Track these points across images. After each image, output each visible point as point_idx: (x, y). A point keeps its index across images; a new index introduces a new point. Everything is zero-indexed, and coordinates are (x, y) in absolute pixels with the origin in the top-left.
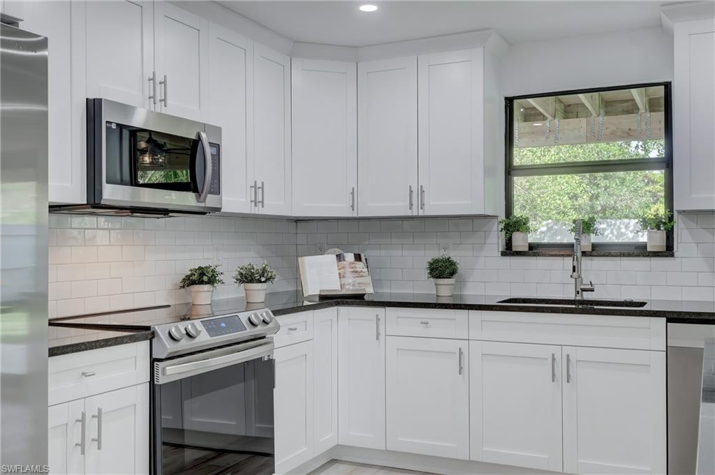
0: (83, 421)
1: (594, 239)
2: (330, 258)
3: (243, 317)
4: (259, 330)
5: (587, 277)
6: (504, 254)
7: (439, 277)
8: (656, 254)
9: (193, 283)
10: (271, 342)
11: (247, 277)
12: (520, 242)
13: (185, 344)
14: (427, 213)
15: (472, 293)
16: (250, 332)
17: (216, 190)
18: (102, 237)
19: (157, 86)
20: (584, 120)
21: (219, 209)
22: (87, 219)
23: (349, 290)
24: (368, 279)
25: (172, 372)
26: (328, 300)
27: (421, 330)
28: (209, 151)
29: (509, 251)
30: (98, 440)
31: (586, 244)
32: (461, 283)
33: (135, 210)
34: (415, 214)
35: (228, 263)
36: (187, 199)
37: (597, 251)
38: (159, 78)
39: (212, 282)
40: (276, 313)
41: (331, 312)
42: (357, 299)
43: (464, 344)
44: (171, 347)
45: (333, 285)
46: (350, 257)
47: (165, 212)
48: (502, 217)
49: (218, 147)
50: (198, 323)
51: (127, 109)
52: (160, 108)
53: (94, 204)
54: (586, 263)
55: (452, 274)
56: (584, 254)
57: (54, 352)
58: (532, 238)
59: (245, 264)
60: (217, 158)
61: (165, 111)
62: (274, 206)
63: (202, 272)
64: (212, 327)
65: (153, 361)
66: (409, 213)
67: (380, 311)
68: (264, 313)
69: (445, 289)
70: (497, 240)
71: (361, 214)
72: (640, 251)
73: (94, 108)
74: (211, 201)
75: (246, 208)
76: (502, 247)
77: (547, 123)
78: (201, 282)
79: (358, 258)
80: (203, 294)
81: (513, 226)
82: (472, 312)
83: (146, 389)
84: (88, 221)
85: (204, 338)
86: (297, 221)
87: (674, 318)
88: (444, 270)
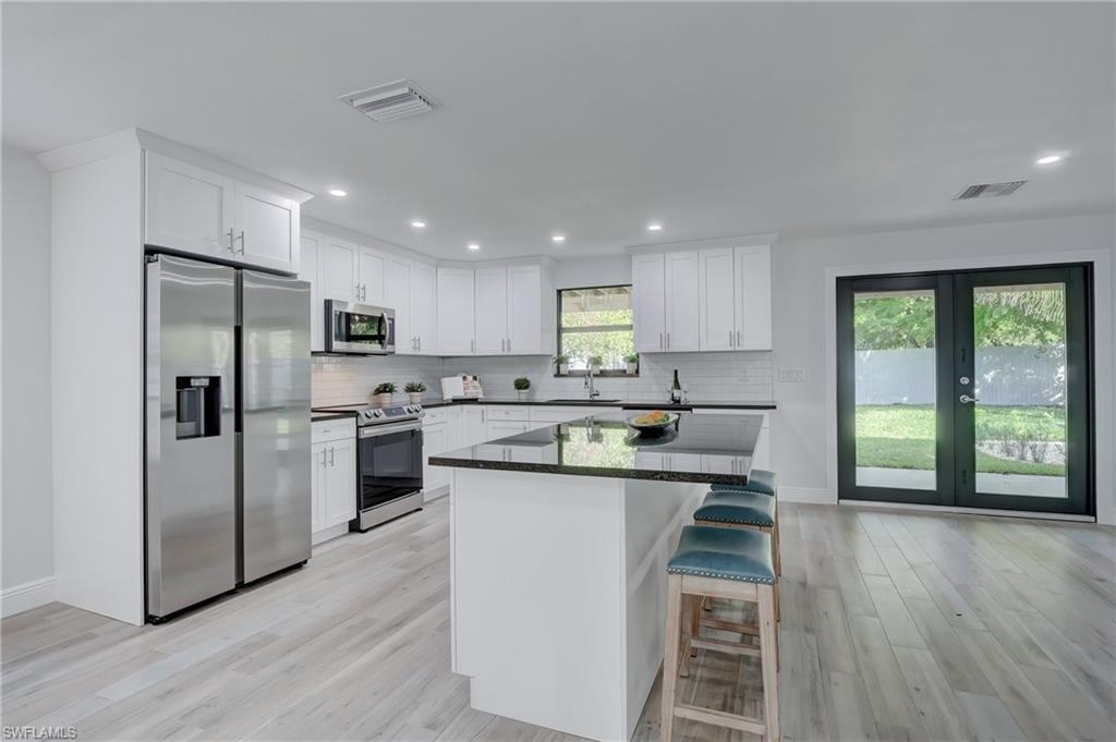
0: (325, 452)
1: (601, 368)
2: (459, 379)
3: (405, 409)
4: (414, 415)
5: (596, 388)
6: (555, 376)
7: (519, 388)
8: (631, 376)
9: (381, 392)
10: (421, 422)
11: (411, 389)
12: (564, 369)
13: (373, 420)
14: (512, 354)
15: (539, 398)
16: (408, 415)
17: (392, 342)
19: (361, 290)
20: (627, 296)
21: (393, 353)
22: (323, 358)
23: (469, 396)
24: (481, 390)
25: (367, 433)
26: (456, 402)
27: (504, 417)
28: (387, 322)
29: (558, 375)
30: (332, 462)
31: (596, 370)
32: (534, 391)
33: (348, 354)
34: (505, 354)
35: (400, 381)
36: (374, 347)
37: (603, 374)
38: (361, 286)
39: (391, 391)
40: (424, 407)
41: (457, 408)
42: (474, 401)
43: (527, 424)
44: (366, 421)
45: (460, 394)
46: (470, 378)
47: (364, 355)
48: (555, 355)
49: (393, 320)
50: (381, 411)
51: (346, 304)
52: (361, 302)
53: (328, 351)
54: (596, 380)
55: (527, 387)
56: (595, 375)
57: (314, 420)
58: (570, 368)
59: (410, 381)
60: (392, 327)
61: (365, 303)
62: (426, 349)
63: (386, 386)
64: (388, 412)
65: (358, 427)
66: (502, 354)
67: (484, 407)
68: (418, 407)
69: (523, 395)
70: (552, 369)
71: (478, 354)
72: (622, 373)
73: (328, 304)
74: (389, 348)
75: (409, 350)
76: (555, 372)
77: (606, 297)
78: (385, 392)
79: (475, 378)
80: (386, 398)
81: (561, 360)
82: (532, 407)
83: (355, 440)
85: (384, 417)
86: (444, 357)
87: (627, 407)
88: (522, 385)
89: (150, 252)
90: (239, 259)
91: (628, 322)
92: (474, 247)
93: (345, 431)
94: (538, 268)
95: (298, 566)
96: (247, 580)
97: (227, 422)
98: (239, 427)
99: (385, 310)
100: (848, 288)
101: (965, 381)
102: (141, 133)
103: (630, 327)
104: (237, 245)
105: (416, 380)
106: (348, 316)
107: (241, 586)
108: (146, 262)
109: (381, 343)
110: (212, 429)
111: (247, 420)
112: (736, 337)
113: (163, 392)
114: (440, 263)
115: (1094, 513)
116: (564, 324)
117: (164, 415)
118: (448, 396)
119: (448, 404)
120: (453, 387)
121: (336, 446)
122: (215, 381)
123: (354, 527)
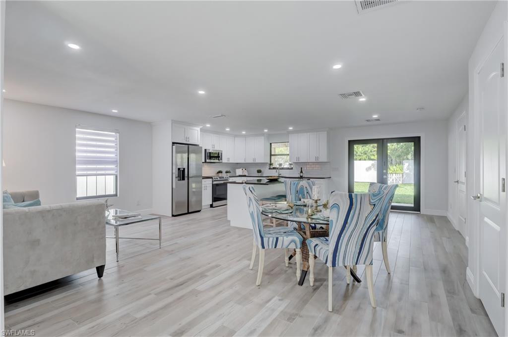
1: (282, 167)
2: (241, 169)
3: (225, 177)
4: (227, 179)
5: (280, 173)
8: (290, 169)
9: (219, 173)
10: (228, 181)
11: (227, 172)
12: (272, 167)
13: (216, 179)
14: (256, 162)
15: (264, 175)
16: (225, 179)
17: (221, 159)
18: (206, 166)
23: (243, 175)
24: (247, 173)
25: (215, 183)
26: (240, 176)
29: (270, 169)
30: (207, 189)
31: (280, 167)
32: (263, 173)
33: (210, 163)
35: (224, 170)
36: (217, 161)
37: (283, 169)
38: (214, 145)
39: (221, 173)
40: (230, 177)
42: (245, 176)
45: (241, 174)
47: (214, 163)
48: (269, 163)
49: (222, 153)
50: (218, 177)
51: (209, 150)
52: (213, 149)
53: (205, 162)
54: (280, 170)
55: (261, 172)
57: (203, 179)
58: (273, 166)
60: (221, 155)
62: (231, 161)
63: (220, 171)
65: (213, 181)
66: (253, 162)
68: (228, 177)
69: (259, 174)
70: (268, 167)
71: (246, 162)
72: (288, 169)
73: (205, 150)
74: (221, 161)
75: (226, 162)
79: (245, 169)
80: (220, 175)
81: (271, 164)
83: (212, 185)
84: (204, 164)
85: (219, 179)
86: (237, 163)
88: (259, 171)
89: (173, 143)
90: (188, 143)
91: (288, 153)
92: (244, 133)
93: (209, 181)
94: (263, 137)
95: (199, 211)
96: (190, 211)
97: (186, 179)
98: (188, 179)
99: (220, 151)
100: (351, 143)
101: (385, 171)
102: (172, 120)
103: (288, 155)
104: (188, 140)
105: (228, 170)
106: (210, 153)
107: (189, 213)
108: (173, 145)
109: (219, 159)
110: (183, 179)
111: (190, 179)
112: (317, 158)
113: (175, 172)
114: (236, 136)
115: (420, 211)
116: (272, 154)
117: (176, 177)
118: (237, 174)
119: (237, 177)
120: (239, 172)
121: (208, 185)
122: (184, 169)
123: (211, 206)
